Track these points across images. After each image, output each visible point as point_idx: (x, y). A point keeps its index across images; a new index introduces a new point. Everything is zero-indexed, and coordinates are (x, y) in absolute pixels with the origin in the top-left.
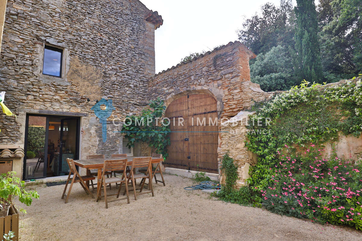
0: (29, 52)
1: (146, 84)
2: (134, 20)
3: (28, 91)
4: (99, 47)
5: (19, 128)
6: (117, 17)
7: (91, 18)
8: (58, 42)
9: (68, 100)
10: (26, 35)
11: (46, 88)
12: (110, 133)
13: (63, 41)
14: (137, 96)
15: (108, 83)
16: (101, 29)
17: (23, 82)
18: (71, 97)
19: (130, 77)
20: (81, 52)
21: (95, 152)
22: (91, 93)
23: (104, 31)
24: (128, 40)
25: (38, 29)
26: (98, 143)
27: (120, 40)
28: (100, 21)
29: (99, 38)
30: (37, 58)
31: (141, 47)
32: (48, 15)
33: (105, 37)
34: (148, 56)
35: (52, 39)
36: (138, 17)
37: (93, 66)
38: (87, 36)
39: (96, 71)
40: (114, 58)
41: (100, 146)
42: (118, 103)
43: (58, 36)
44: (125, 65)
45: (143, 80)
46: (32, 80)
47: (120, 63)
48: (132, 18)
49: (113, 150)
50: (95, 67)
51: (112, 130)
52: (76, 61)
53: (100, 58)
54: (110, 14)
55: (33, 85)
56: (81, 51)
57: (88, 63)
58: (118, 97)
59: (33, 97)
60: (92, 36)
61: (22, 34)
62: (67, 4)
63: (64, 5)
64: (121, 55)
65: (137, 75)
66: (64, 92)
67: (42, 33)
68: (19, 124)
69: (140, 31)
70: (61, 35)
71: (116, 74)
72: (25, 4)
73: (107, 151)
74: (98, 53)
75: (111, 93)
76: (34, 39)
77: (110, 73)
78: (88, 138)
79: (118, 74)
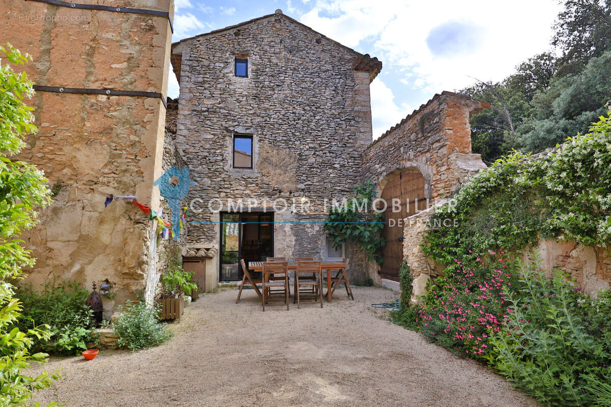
0: (220, 146)
1: (358, 161)
2: (338, 75)
3: (220, 188)
4: (291, 123)
5: (213, 227)
6: (313, 79)
7: (281, 90)
8: (247, 129)
9: (259, 194)
10: (216, 129)
11: (236, 183)
12: (309, 230)
13: (251, 127)
14: (345, 179)
15: (305, 167)
16: (293, 101)
17: (215, 180)
18: (262, 190)
19: (334, 155)
20: (271, 135)
21: (291, 254)
22: (285, 182)
23: (297, 102)
24: (330, 105)
25: (226, 120)
26: (294, 243)
27: (319, 108)
28: (292, 90)
29: (291, 112)
30: (227, 152)
31: (349, 109)
32: (235, 102)
33: (299, 110)
34: (360, 120)
35: (240, 127)
36: (342, 70)
37: (285, 149)
38: (277, 114)
39: (289, 154)
40: (311, 133)
41: (297, 247)
42: (318, 192)
43: (246, 122)
44: (327, 139)
45: (354, 156)
46: (223, 176)
47: (319, 139)
48: (334, 73)
49: (314, 252)
50: (288, 150)
51: (312, 227)
52: (266, 147)
53: (294, 137)
54: (303, 78)
55: (224, 181)
56: (271, 133)
57: (279, 146)
58: (318, 184)
59: (224, 194)
60: (283, 112)
61: (212, 130)
62: (254, 83)
63: (250, 85)
64: (321, 128)
65: (344, 150)
66: (253, 185)
67: (230, 123)
68: (213, 224)
69: (347, 87)
70: (249, 121)
71: (314, 154)
72: (213, 97)
73: (306, 253)
74: (290, 131)
75: (309, 179)
76: (223, 132)
77: (307, 154)
78: (282, 237)
79: (317, 153)
